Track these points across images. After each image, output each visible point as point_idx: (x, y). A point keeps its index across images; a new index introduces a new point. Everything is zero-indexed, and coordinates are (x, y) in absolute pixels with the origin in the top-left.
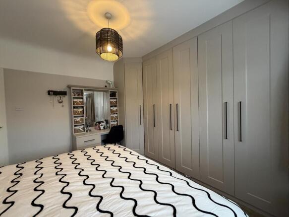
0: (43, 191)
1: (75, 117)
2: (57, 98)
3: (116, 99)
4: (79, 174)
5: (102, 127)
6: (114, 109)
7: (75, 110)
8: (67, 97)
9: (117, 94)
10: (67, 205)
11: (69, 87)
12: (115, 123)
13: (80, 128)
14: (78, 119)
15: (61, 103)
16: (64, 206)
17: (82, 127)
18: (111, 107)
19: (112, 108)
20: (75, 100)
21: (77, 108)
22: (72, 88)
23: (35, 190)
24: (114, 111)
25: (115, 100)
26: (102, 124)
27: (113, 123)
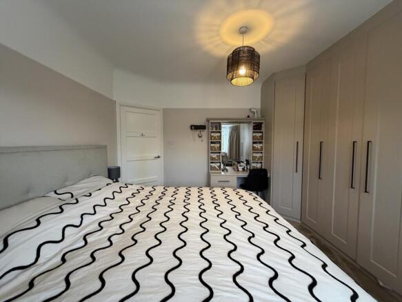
0: (172, 209)
1: (212, 153)
2: (197, 132)
3: (262, 132)
4: (199, 207)
5: (240, 169)
6: (258, 146)
7: (213, 145)
8: (206, 131)
9: (263, 125)
10: (183, 224)
11: (208, 120)
12: (259, 166)
13: (216, 165)
14: (214, 156)
15: (200, 137)
16: (180, 224)
17: (219, 164)
18: (254, 143)
19: (255, 145)
20: (213, 134)
21: (214, 143)
22: (210, 121)
23: (169, 207)
24: (257, 149)
25: (260, 134)
26: (242, 164)
27: (255, 165)
